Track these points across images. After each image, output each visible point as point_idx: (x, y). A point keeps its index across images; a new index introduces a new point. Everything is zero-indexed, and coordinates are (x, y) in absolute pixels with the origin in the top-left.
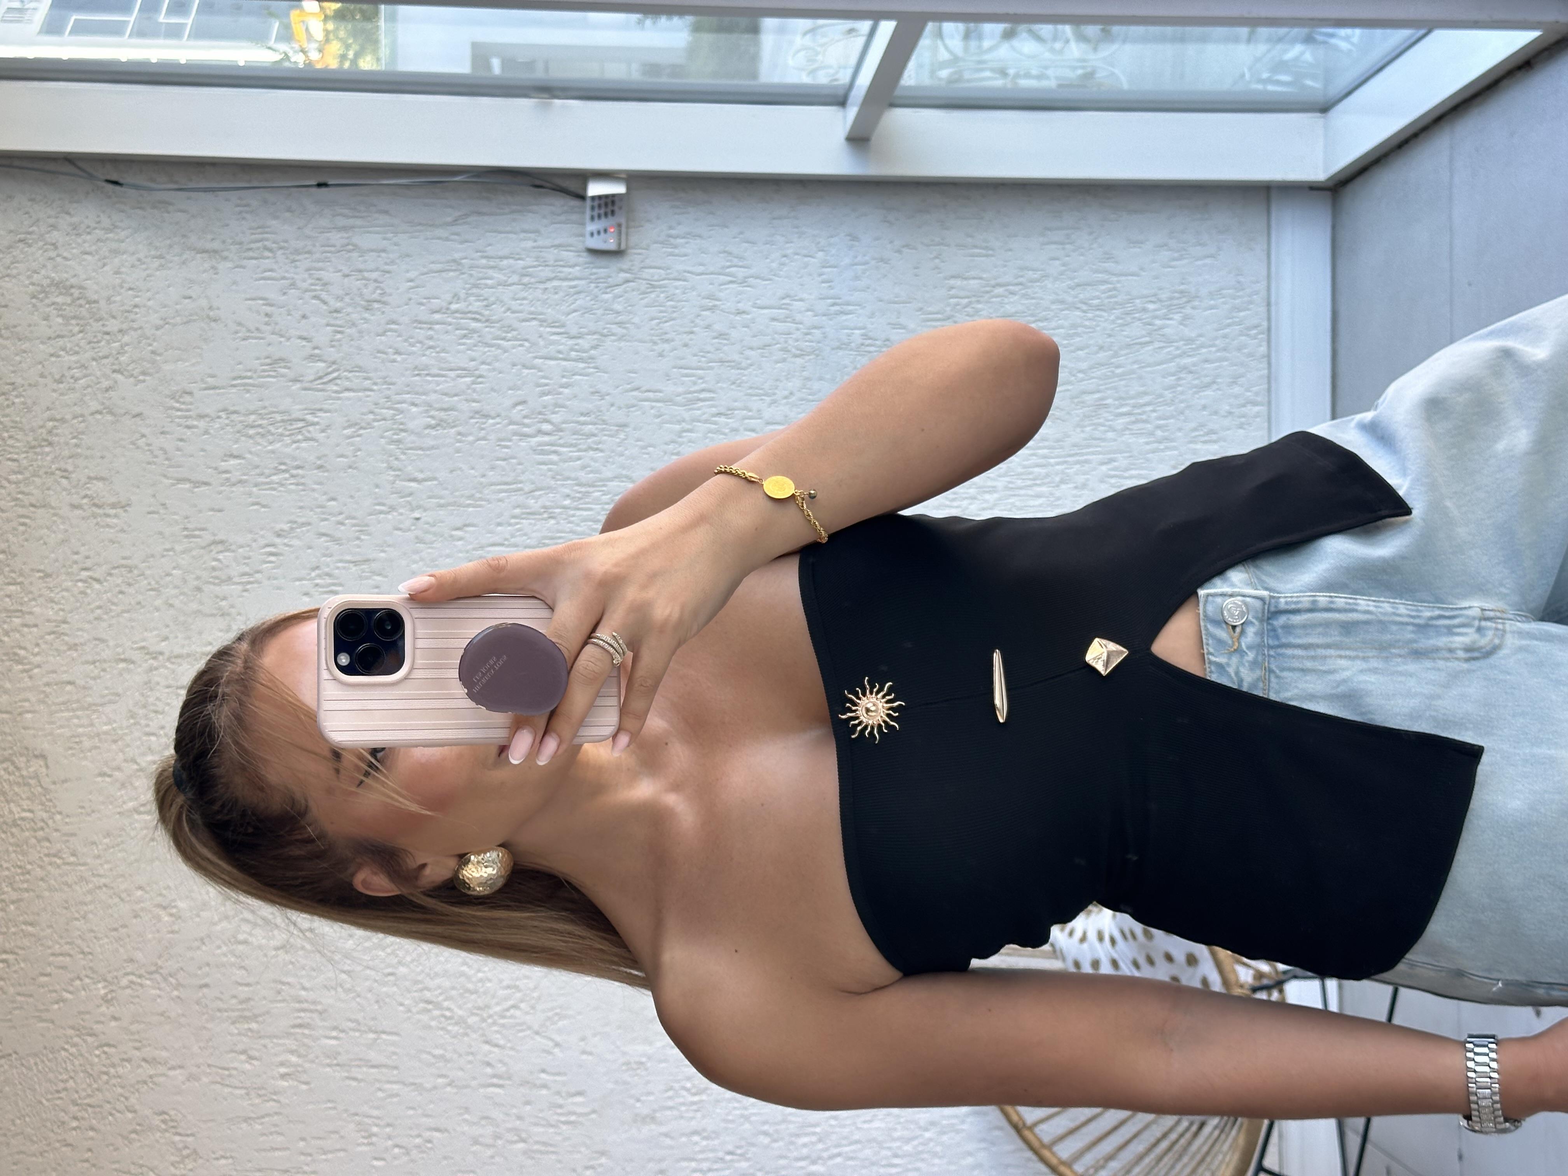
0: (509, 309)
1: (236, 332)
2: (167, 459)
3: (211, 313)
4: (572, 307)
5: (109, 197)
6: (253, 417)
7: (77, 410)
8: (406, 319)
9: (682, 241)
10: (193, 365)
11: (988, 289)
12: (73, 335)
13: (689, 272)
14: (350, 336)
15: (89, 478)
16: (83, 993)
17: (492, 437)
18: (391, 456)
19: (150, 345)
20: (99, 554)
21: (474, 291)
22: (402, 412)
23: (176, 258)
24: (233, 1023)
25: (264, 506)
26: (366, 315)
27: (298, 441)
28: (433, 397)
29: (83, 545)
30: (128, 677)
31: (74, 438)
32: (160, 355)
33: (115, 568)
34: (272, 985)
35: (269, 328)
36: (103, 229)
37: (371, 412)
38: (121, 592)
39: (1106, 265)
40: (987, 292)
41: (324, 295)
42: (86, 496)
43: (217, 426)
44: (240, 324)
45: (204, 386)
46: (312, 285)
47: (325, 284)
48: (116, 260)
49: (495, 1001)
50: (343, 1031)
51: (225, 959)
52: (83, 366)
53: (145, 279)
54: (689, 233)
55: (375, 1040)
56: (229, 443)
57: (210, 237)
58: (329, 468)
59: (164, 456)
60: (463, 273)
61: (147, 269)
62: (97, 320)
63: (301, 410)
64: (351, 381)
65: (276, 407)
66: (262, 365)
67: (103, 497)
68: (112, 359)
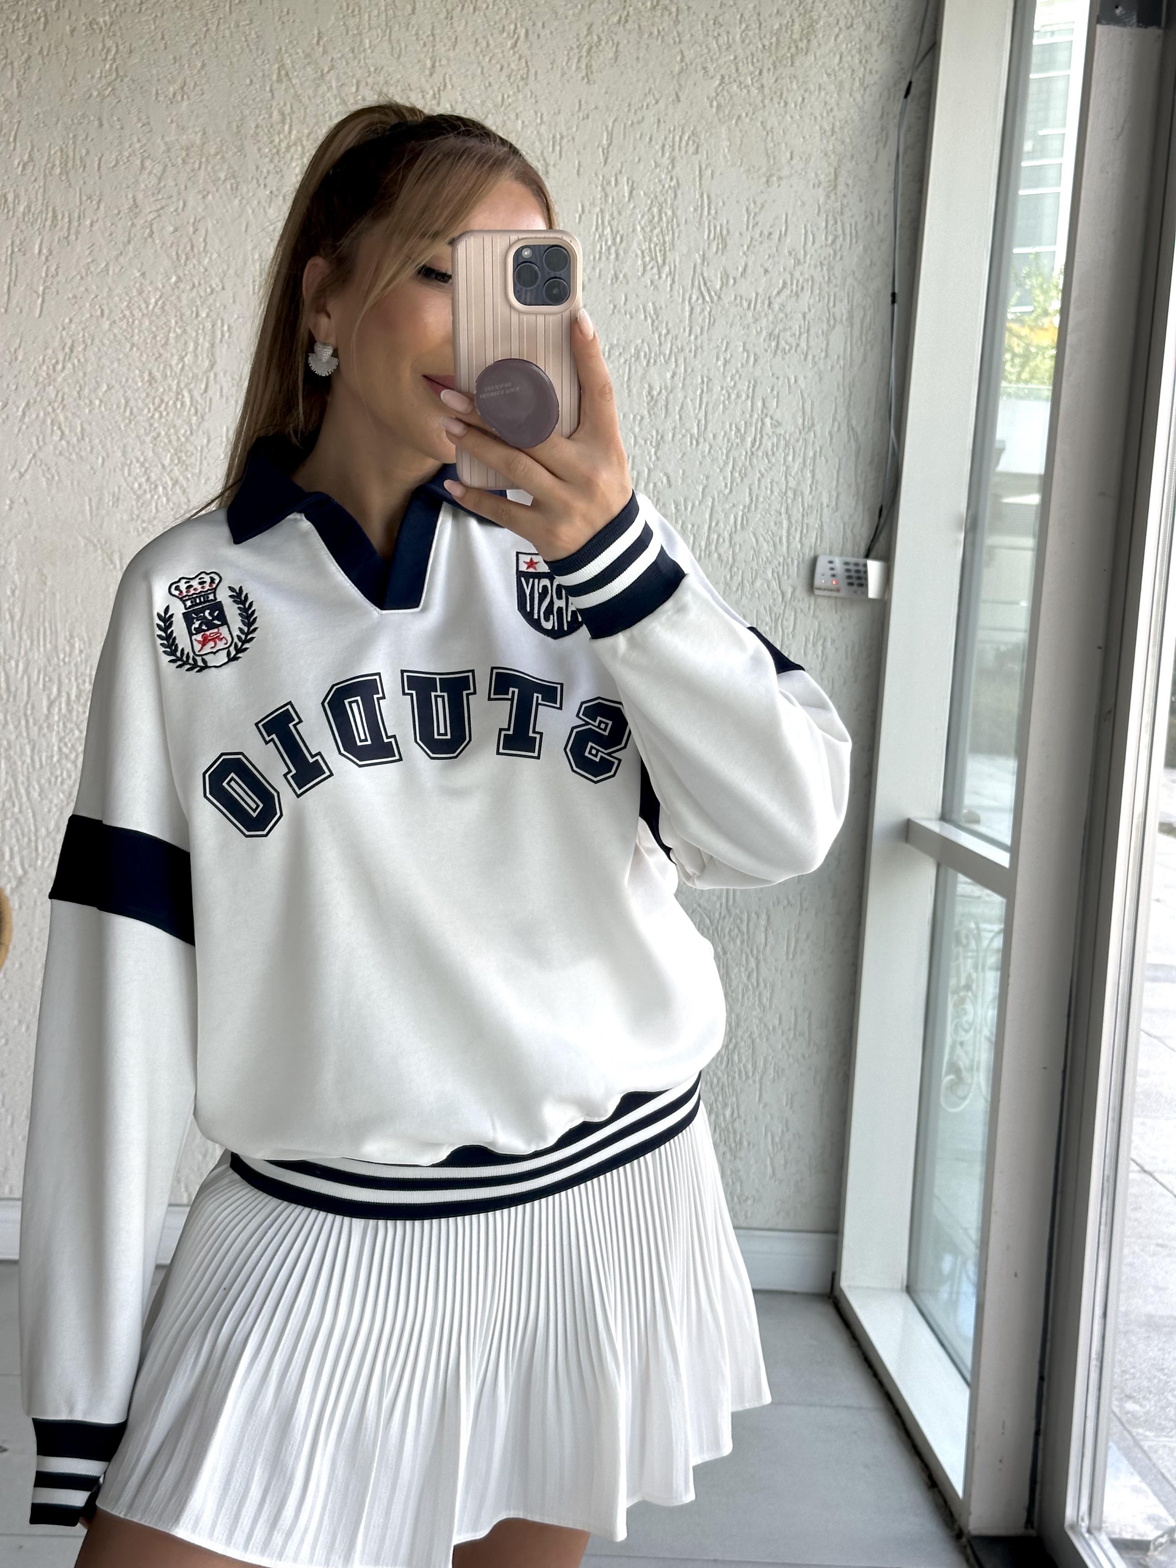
0: (762, 475)
1: (755, 203)
2: (632, 123)
3: (775, 178)
4: (761, 538)
5: (895, 85)
6: (670, 213)
7: (687, 38)
8: (758, 373)
9: (820, 652)
10: (725, 157)
11: (755, 952)
12: (761, 39)
14: (745, 315)
15: (618, 44)
17: (637, 451)
18: (624, 349)
19: (747, 115)
20: (542, 47)
21: (782, 442)
23: (831, 148)
24: (61, 150)
25: (580, 217)
26: (764, 333)
27: (643, 257)
28: (680, 395)
29: (551, 33)
30: (417, 68)
31: (659, 34)
32: (737, 124)
33: (527, 62)
34: (98, 193)
35: (757, 236)
36: (864, 76)
37: (668, 332)
38: (502, 69)
39: (771, 1070)
40: (752, 951)
41: (786, 292)
42: (600, 39)
43: (663, 176)
44: (763, 206)
45: (704, 166)
46: (798, 281)
47: (797, 295)
48: (832, 87)
49: (69, 415)
50: (47, 259)
51: (127, 145)
52: (729, 47)
53: (812, 114)
54: (826, 659)
55: (36, 292)
56: (645, 187)
57: (850, 182)
58: (616, 286)
59: (635, 121)
60: (800, 433)
61: (822, 117)
62: (774, 64)
63: (674, 261)
64: (700, 314)
65: (679, 237)
66: (721, 226)
67: (598, 57)
68: (735, 75)
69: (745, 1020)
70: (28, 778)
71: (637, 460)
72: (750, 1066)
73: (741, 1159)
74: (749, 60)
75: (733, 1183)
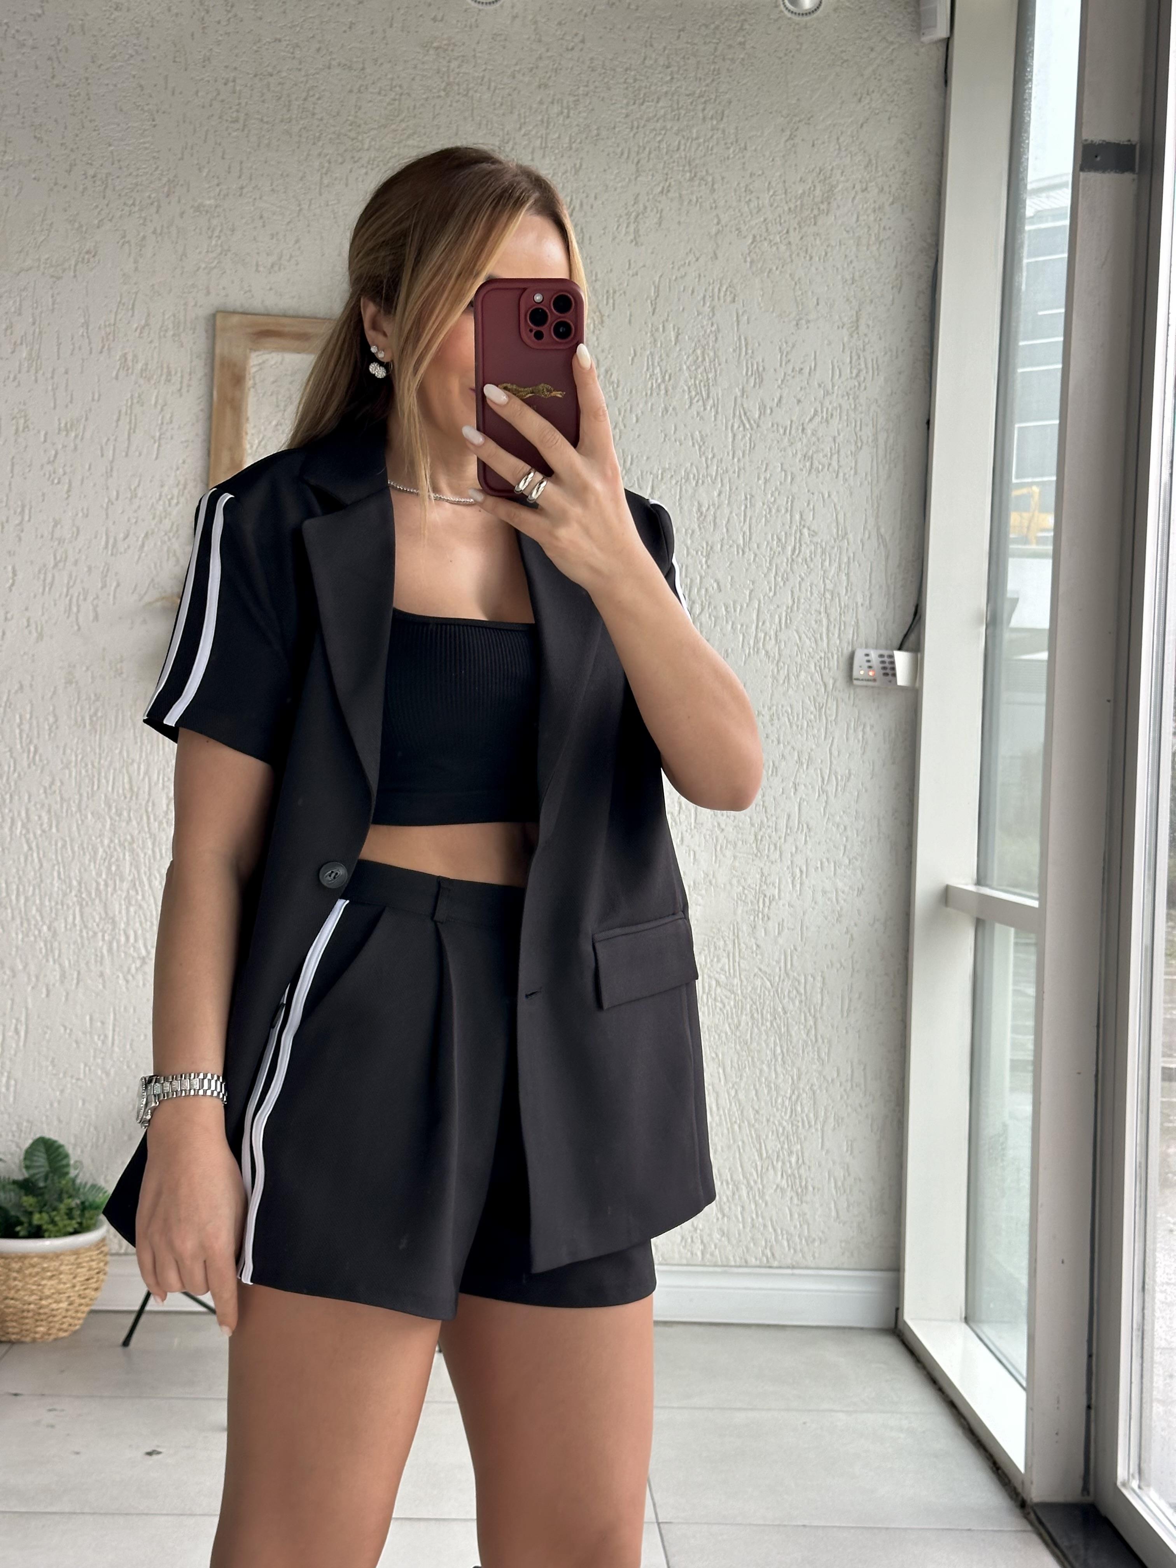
0: (803, 579)
1: (786, 343)
2: (676, 278)
3: (803, 322)
4: (803, 636)
5: (906, 239)
6: (712, 354)
7: (722, 203)
8: (795, 489)
9: (860, 737)
10: (759, 304)
11: (813, 1011)
12: (787, 203)
13: (833, 741)
14: (782, 439)
15: (662, 210)
16: (207, 186)
17: (690, 561)
19: (777, 269)
20: (594, 216)
21: (819, 550)
22: (714, 483)
23: (852, 293)
24: (174, 316)
25: (633, 359)
26: (799, 455)
27: (690, 392)
28: (726, 511)
29: (603, 203)
31: (697, 201)
32: (768, 276)
33: (582, 229)
35: (790, 372)
36: (879, 233)
37: (714, 457)
39: (832, 1119)
40: (809, 1010)
41: (818, 419)
42: (645, 208)
43: (705, 323)
44: (794, 346)
45: (740, 312)
46: (827, 409)
47: (827, 421)
48: (852, 241)
50: (162, 410)
52: (759, 210)
53: (834, 266)
54: (866, 743)
55: (153, 437)
56: (689, 333)
57: (870, 323)
58: (666, 417)
59: (679, 275)
60: (835, 541)
61: (843, 268)
62: (799, 223)
63: (717, 395)
64: (742, 440)
65: (720, 374)
66: (757, 363)
67: (645, 223)
68: (765, 234)
69: (806, 1073)
70: (150, 869)
71: (691, 569)
72: (812, 1115)
73: (807, 1203)
74: (778, 219)
75: (801, 1226)
